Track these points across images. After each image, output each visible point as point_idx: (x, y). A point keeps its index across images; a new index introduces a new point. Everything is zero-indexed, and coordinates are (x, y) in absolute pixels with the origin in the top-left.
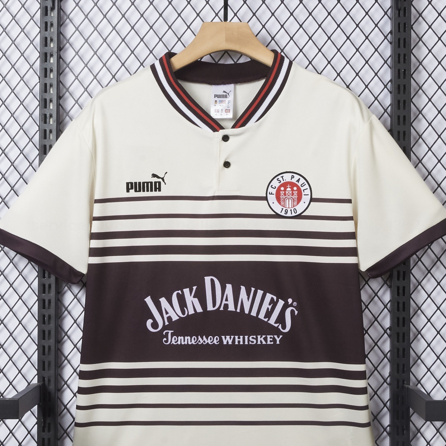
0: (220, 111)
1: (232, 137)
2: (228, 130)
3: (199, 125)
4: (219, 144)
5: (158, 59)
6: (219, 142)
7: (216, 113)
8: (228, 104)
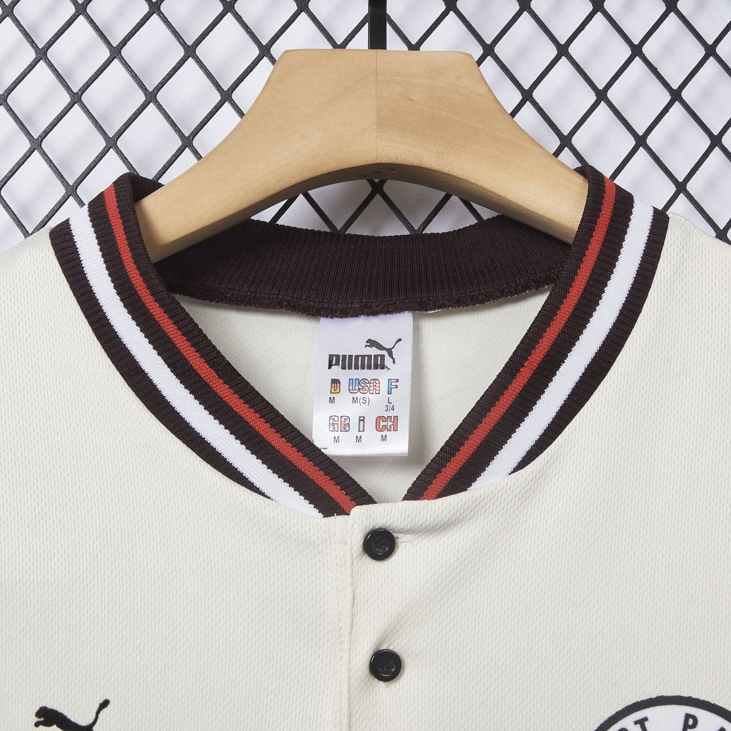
0: (354, 423)
1: (408, 537)
2: (390, 504)
3: (257, 484)
4: (349, 571)
5: (86, 202)
6: (349, 563)
7: (336, 434)
8: (390, 393)
